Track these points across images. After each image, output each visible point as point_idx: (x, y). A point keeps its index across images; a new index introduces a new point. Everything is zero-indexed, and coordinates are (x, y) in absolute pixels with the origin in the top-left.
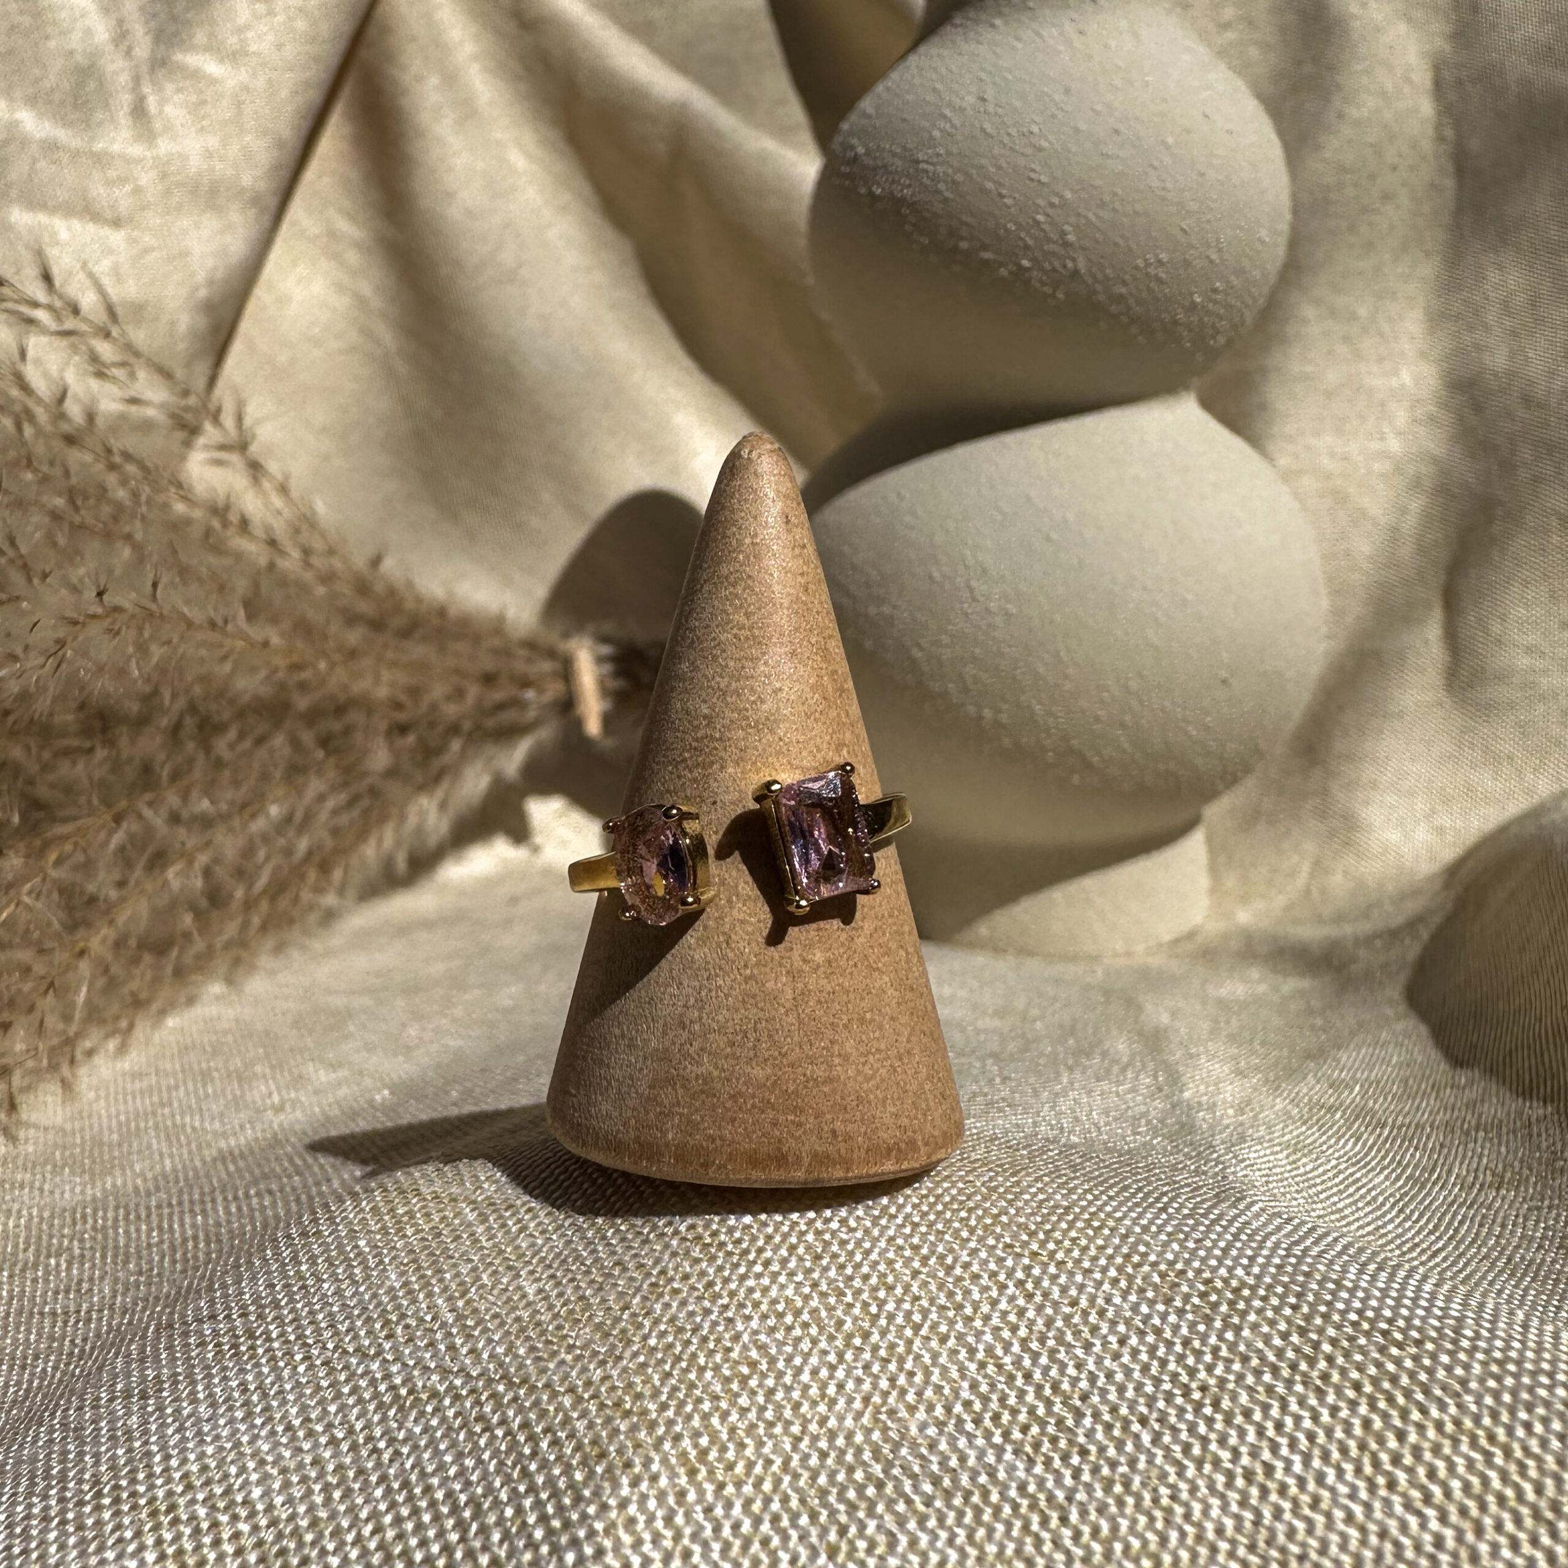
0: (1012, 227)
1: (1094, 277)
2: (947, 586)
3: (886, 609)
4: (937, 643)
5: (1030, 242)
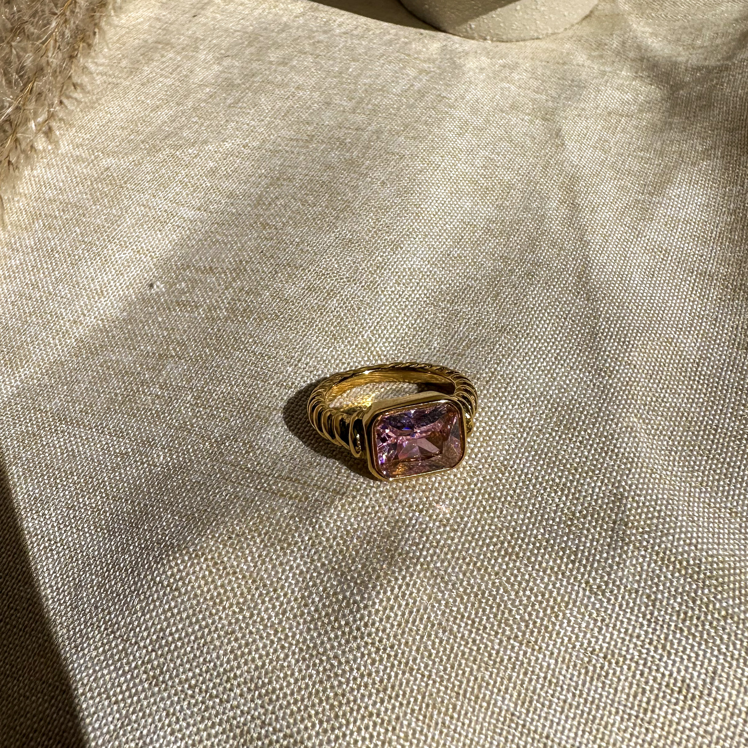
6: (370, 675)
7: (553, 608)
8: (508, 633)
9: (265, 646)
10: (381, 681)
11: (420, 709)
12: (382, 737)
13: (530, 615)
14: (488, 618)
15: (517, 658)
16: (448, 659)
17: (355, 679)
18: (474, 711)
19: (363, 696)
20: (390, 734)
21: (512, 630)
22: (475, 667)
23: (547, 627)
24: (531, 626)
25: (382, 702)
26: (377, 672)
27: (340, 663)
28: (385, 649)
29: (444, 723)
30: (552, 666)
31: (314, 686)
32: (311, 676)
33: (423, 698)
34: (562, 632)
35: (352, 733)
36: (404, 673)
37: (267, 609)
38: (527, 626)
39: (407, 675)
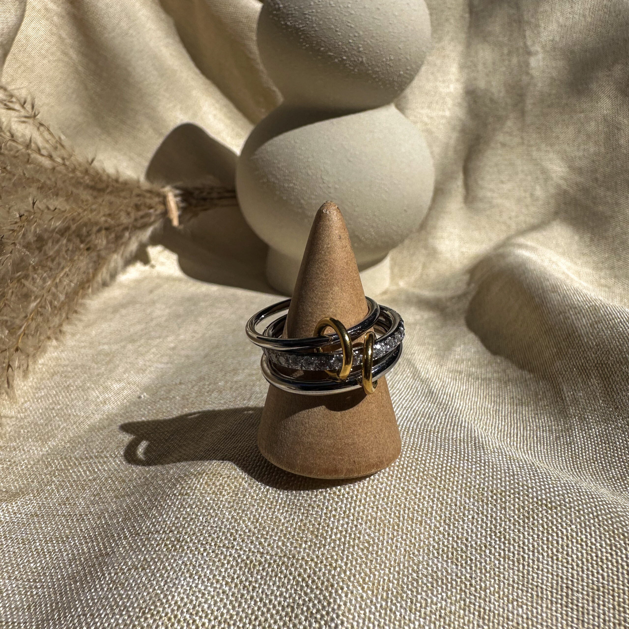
0: (340, 43)
1: (368, 64)
2: (314, 177)
3: (291, 185)
4: (310, 198)
5: (347, 50)
6: (336, 510)
7: (450, 470)
8: (424, 483)
9: (257, 510)
10: (345, 512)
11: (375, 526)
12: (352, 543)
13: (437, 473)
14: (409, 477)
15: (434, 496)
16: (388, 498)
17: (326, 514)
18: (412, 526)
19: (333, 522)
20: (357, 541)
21: (427, 481)
22: (407, 503)
23: (449, 479)
24: (439, 479)
25: (348, 523)
26: (341, 508)
27: (313, 508)
28: (343, 495)
29: (393, 534)
30: (459, 498)
31: (296, 524)
32: (293, 519)
33: (376, 519)
34: (460, 482)
35: (330, 544)
36: (359, 506)
37: (255, 491)
38: (436, 479)
39: (362, 508)
